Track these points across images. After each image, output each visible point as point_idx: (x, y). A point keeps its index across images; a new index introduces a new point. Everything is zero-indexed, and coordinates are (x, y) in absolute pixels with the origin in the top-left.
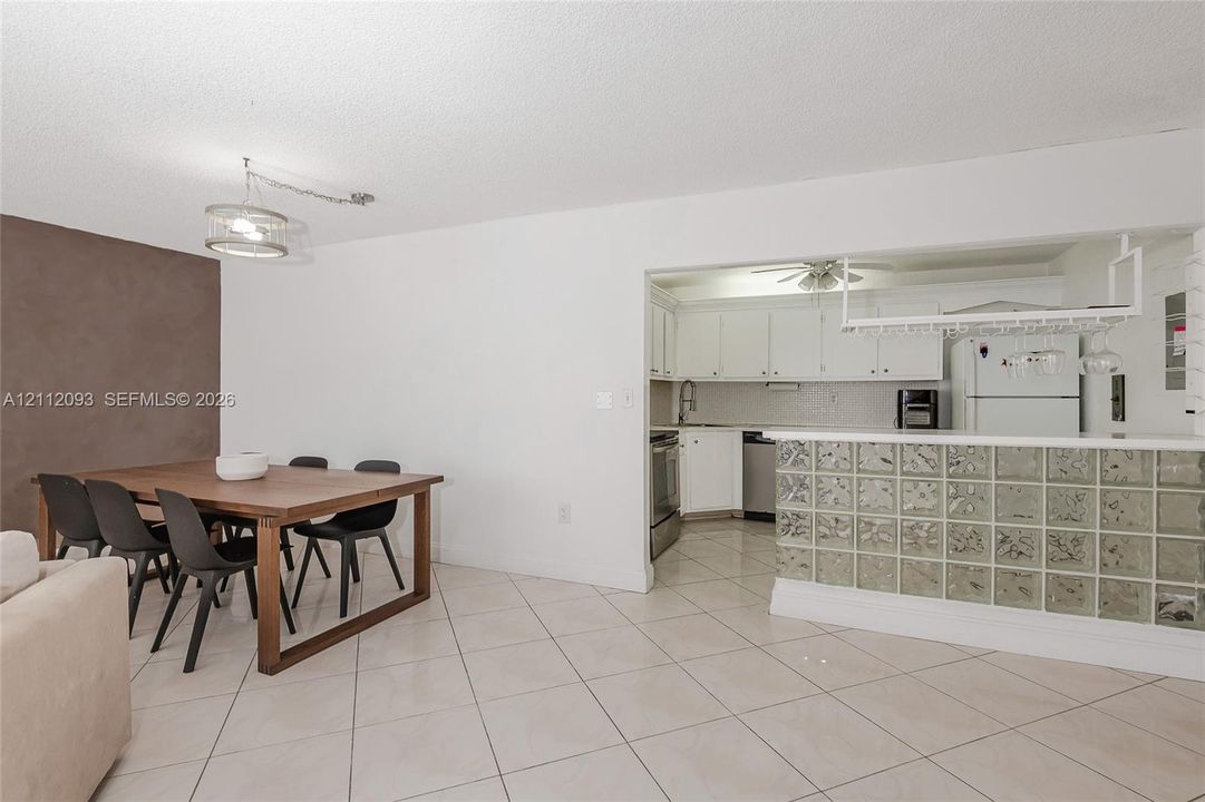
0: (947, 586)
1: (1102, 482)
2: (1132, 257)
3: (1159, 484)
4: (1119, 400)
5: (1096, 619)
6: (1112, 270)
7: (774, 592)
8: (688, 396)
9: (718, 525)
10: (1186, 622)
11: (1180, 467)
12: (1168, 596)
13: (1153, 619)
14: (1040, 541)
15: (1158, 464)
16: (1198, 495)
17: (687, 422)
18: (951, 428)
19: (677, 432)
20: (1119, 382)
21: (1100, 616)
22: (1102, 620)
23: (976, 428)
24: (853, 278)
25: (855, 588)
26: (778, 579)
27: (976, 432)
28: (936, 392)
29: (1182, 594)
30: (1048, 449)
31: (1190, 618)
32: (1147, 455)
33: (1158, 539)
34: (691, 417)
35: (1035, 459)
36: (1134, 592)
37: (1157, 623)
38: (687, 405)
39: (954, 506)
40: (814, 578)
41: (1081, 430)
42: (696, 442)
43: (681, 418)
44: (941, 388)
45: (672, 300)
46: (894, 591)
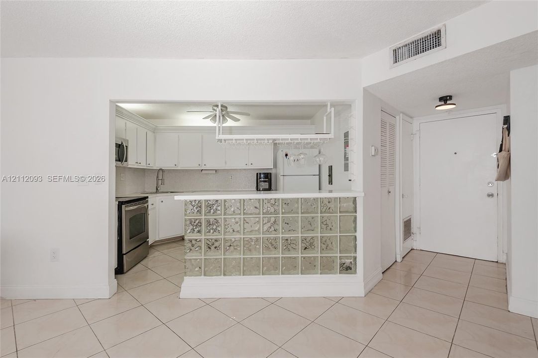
0: (262, 268)
1: (321, 213)
2: (331, 112)
3: (340, 212)
4: (330, 176)
5: (319, 275)
6: (325, 118)
7: (182, 285)
8: (160, 177)
9: (174, 245)
10: (349, 271)
11: (347, 204)
12: (343, 261)
13: (339, 272)
14: (299, 242)
15: (340, 203)
16: (352, 216)
17: (161, 191)
18: (276, 190)
19: (147, 197)
20: (331, 168)
21: (321, 274)
22: (322, 275)
23: (283, 190)
24: (237, 120)
25: (222, 276)
26: (185, 277)
27: (284, 192)
28: (270, 173)
29: (348, 259)
30: (301, 199)
31: (351, 269)
32: (336, 199)
33: (340, 236)
34: (161, 189)
35: (297, 203)
36: (332, 260)
37: (340, 273)
38: (160, 182)
39: (266, 228)
40: (203, 274)
41: (320, 189)
42: (162, 202)
43: (157, 189)
44: (273, 172)
45: (150, 125)
46: (240, 275)
